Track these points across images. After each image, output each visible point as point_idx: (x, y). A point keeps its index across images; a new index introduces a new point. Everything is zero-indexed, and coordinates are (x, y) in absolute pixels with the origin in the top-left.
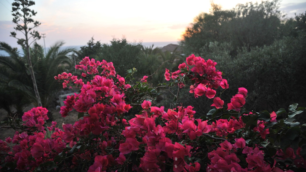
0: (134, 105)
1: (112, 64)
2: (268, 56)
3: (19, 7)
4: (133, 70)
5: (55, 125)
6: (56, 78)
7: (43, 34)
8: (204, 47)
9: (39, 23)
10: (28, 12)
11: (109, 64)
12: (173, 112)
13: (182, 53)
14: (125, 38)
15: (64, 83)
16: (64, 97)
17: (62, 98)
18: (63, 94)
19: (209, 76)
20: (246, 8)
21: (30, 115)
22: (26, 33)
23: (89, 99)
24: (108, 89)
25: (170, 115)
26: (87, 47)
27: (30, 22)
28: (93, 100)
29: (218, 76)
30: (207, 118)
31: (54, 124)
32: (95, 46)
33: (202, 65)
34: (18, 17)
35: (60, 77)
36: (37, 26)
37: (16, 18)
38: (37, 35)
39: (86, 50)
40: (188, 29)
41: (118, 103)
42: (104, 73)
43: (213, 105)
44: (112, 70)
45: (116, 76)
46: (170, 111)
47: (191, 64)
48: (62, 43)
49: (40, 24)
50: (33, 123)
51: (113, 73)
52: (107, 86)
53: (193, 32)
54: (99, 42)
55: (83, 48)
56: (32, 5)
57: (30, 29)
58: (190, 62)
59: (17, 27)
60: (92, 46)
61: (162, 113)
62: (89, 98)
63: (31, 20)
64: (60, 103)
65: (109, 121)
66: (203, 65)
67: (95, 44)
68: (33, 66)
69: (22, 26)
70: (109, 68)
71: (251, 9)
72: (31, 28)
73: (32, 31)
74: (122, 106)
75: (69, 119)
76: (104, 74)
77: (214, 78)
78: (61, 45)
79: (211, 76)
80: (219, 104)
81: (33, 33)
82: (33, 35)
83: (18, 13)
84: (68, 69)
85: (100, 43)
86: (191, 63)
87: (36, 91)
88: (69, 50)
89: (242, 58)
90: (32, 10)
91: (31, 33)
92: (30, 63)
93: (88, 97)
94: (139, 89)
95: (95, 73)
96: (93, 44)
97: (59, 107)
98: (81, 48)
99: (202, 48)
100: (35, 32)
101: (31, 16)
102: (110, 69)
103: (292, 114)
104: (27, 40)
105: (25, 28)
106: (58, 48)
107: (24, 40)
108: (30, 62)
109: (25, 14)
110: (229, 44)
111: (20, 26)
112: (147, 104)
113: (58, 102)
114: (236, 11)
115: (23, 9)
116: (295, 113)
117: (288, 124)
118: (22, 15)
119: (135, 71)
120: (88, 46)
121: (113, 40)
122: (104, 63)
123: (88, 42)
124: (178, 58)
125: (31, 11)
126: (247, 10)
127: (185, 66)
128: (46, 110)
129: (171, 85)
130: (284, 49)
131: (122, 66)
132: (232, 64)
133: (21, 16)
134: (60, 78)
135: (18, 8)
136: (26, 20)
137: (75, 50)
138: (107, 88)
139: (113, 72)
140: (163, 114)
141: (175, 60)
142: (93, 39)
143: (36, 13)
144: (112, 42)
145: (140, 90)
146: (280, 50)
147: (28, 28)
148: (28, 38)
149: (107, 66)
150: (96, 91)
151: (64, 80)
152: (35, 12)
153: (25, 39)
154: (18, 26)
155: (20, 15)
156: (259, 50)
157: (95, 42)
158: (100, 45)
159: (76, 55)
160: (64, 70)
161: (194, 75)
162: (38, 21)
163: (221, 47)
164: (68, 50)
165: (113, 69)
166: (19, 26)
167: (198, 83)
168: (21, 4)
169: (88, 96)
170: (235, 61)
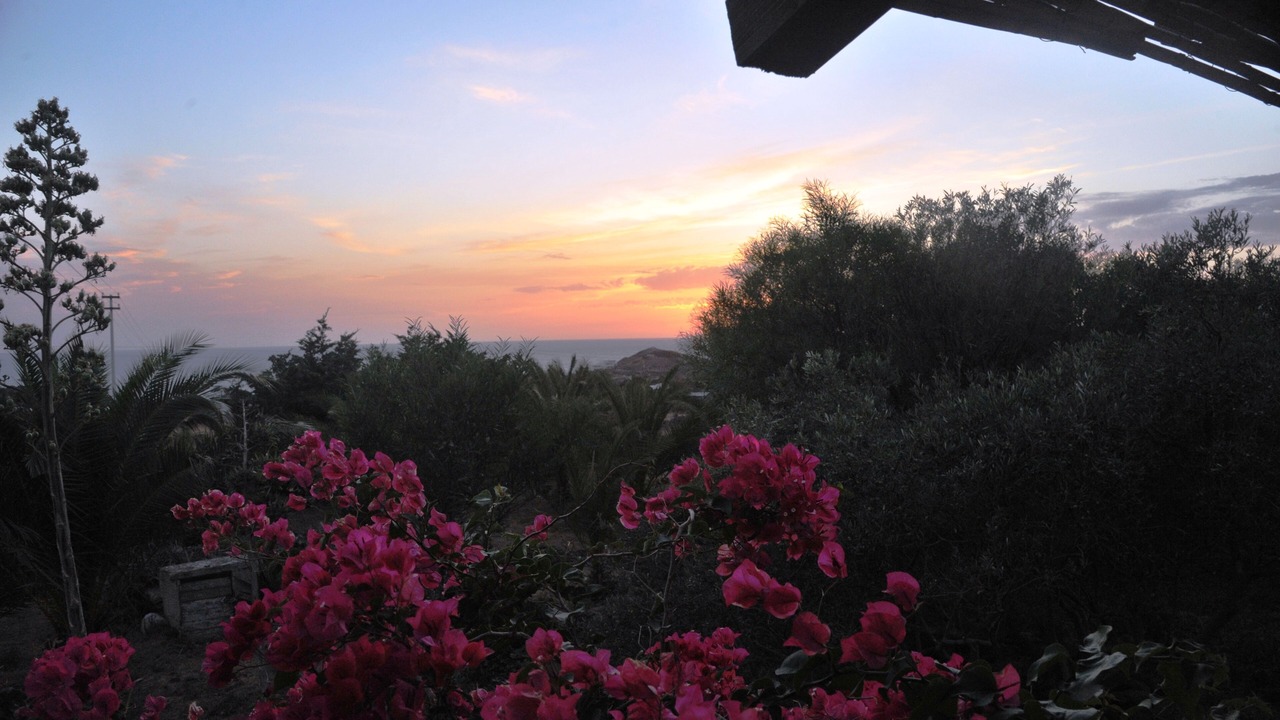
0: (499, 636)
1: (412, 468)
2: (1035, 412)
3: (29, 198)
4: (497, 493)
5: (157, 711)
6: (178, 511)
7: (111, 297)
8: (785, 372)
9: (107, 265)
10: (66, 218)
11: (400, 468)
12: (641, 669)
13: (698, 387)
14: (461, 331)
15: (206, 532)
16: (185, 574)
17: (174, 579)
18: (178, 561)
19: (789, 510)
20: (949, 216)
21: (63, 671)
22: (49, 301)
23: (327, 626)
24: (396, 577)
25: (633, 682)
26: (296, 359)
27: (70, 259)
28: (343, 627)
29: (823, 509)
30: (777, 685)
31: (157, 708)
32: (332, 353)
33: (760, 468)
34: (17, 235)
35: (197, 507)
36: (96, 274)
37: (8, 240)
38: (95, 314)
39: (293, 371)
40: (722, 293)
41: (435, 637)
42: (382, 506)
43: (789, 643)
44: (412, 492)
45: (428, 515)
46: (633, 665)
47: (718, 461)
48: (194, 346)
49: (112, 267)
50: (72, 704)
51: (414, 502)
52: (391, 568)
53: (739, 306)
54: (350, 336)
55: (278, 362)
56: (86, 191)
57: (65, 288)
58: (716, 455)
59: (10, 275)
60: (318, 356)
61: (603, 674)
62: (329, 621)
63: (72, 251)
64: (161, 602)
65: (403, 707)
66: (762, 471)
67: (331, 345)
68: (60, 442)
69: (30, 275)
70: (401, 484)
71: (967, 221)
72: (70, 281)
73: (74, 294)
74: (452, 649)
75: (196, 675)
76: (382, 510)
77: (807, 515)
78: (189, 353)
79: (793, 510)
80: (813, 639)
81: (74, 303)
82: (75, 311)
83: (21, 221)
84: (210, 453)
85: (354, 344)
86: (717, 458)
87: (64, 550)
88: (222, 373)
89: (934, 419)
90: (81, 210)
91: (67, 304)
92: (50, 431)
93: (325, 615)
94: (518, 565)
95: (347, 504)
96: (324, 348)
97: (158, 618)
98: (272, 359)
99: (777, 375)
100: (85, 298)
101: (74, 234)
102: (406, 488)
103: (1088, 666)
104: (47, 329)
105: (45, 282)
106: (176, 362)
107: (35, 332)
108: (49, 424)
109: (49, 226)
110: (883, 358)
111: (25, 271)
112: (547, 643)
113: (153, 594)
114: (909, 226)
115: (44, 205)
116: (1100, 664)
117: (1058, 714)
118: (37, 229)
119: (505, 499)
120: (301, 354)
121: (409, 332)
122: (382, 464)
123: (303, 336)
124: (680, 410)
125: (79, 215)
126: (949, 223)
127: (694, 471)
128: (126, 649)
129: (644, 550)
130: (1093, 382)
131: (447, 448)
132: (892, 447)
133: (33, 234)
134: (194, 512)
135: (25, 202)
136: (52, 251)
137: (248, 373)
138: (393, 573)
139: (416, 501)
140: (605, 678)
141: (669, 417)
142: (325, 326)
143: (100, 222)
144: (405, 341)
145: (520, 571)
146: (1079, 385)
147: (60, 281)
148: (53, 323)
149: (391, 476)
150: (350, 590)
151: (210, 520)
152: (95, 218)
153: (39, 325)
154: (13, 271)
155: (29, 229)
156: (999, 387)
157: (333, 337)
158: (356, 352)
159: (246, 387)
160: (194, 457)
161: (729, 509)
162: (102, 255)
163: (853, 370)
164: (217, 371)
165: (417, 490)
166: (18, 273)
167: (747, 535)
168: (40, 188)
169: (323, 613)
170: (908, 431)
